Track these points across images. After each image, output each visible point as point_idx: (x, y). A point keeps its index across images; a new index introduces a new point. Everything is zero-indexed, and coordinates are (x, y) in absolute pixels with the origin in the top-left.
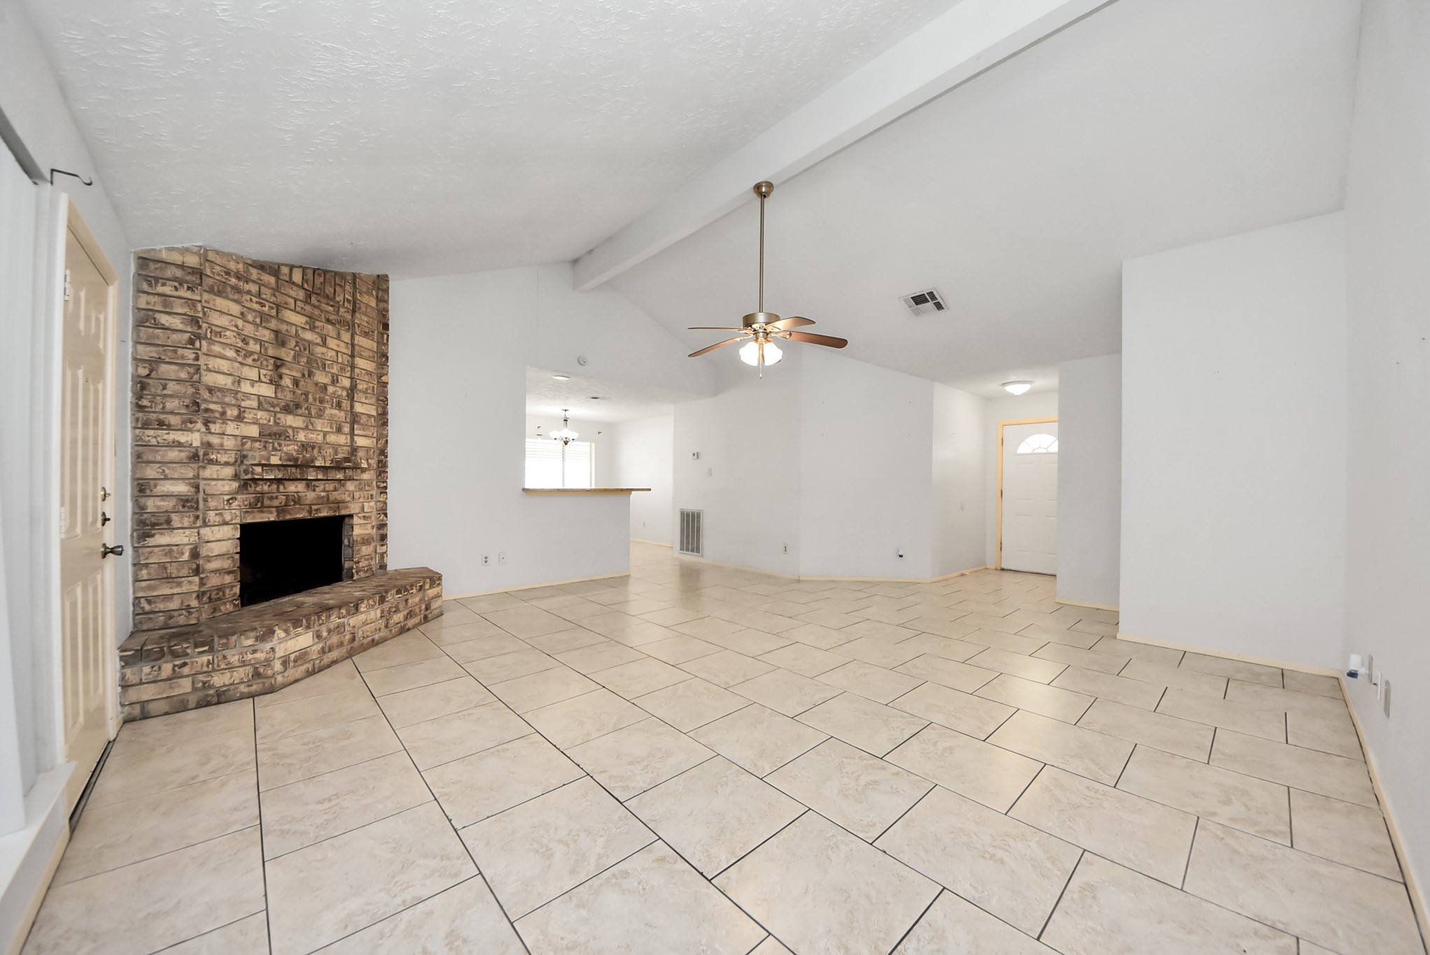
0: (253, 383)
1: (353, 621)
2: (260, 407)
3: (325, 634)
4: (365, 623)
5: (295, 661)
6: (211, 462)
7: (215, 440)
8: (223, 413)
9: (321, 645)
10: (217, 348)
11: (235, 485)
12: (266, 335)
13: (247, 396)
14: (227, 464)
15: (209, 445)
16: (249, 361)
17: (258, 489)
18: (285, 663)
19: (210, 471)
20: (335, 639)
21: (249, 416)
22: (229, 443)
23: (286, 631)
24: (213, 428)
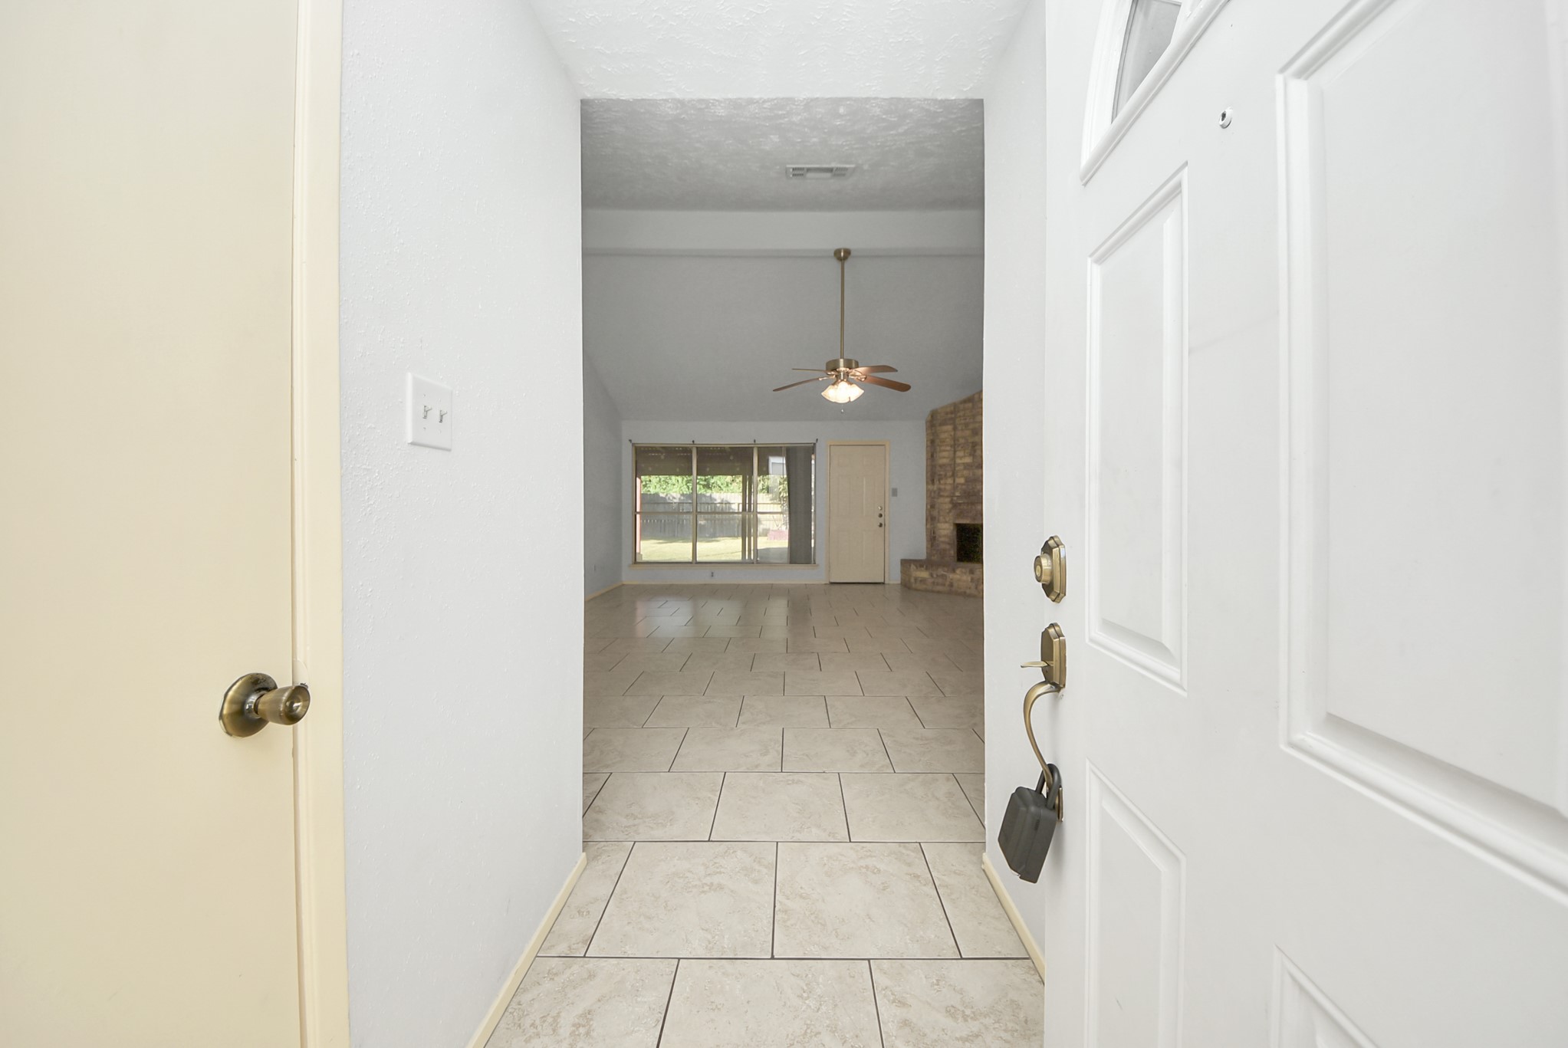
0: (961, 458)
1: (951, 576)
2: (965, 468)
3: (935, 576)
4: (959, 580)
5: (921, 581)
6: (941, 496)
7: (942, 487)
8: (946, 475)
9: (933, 580)
10: (943, 448)
11: (950, 506)
12: (968, 433)
13: (959, 465)
14: (947, 497)
15: (940, 489)
16: (960, 448)
17: (962, 507)
18: (916, 579)
19: (941, 500)
20: (940, 580)
21: (960, 474)
22: (948, 487)
23: (917, 568)
24: (942, 482)
